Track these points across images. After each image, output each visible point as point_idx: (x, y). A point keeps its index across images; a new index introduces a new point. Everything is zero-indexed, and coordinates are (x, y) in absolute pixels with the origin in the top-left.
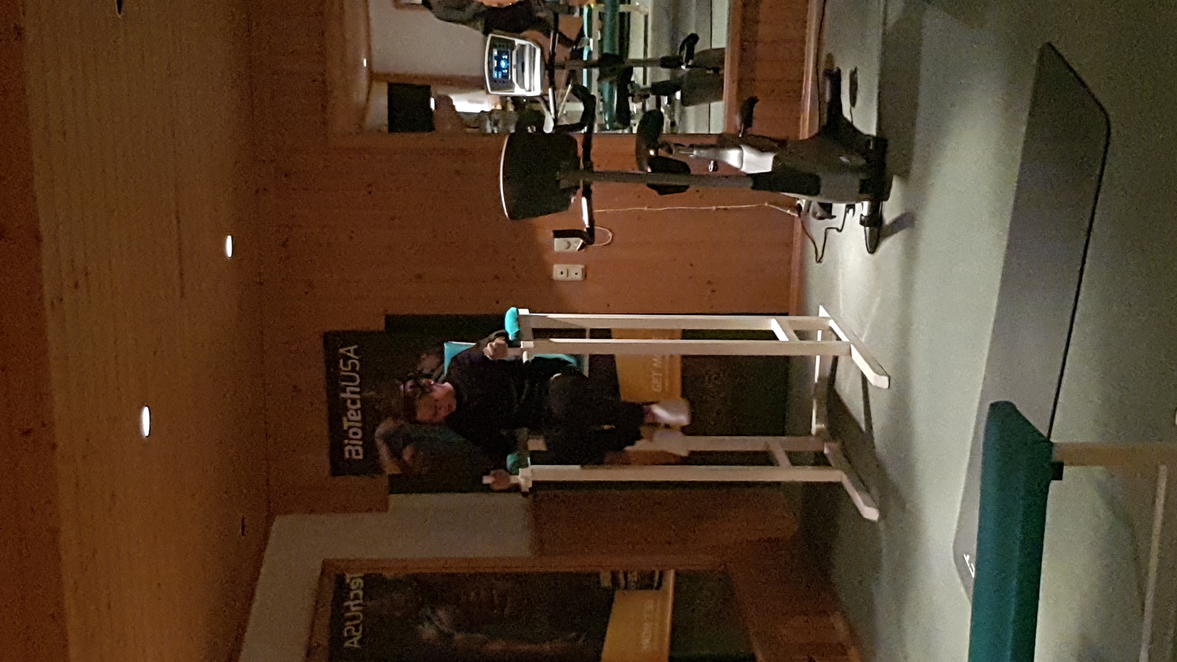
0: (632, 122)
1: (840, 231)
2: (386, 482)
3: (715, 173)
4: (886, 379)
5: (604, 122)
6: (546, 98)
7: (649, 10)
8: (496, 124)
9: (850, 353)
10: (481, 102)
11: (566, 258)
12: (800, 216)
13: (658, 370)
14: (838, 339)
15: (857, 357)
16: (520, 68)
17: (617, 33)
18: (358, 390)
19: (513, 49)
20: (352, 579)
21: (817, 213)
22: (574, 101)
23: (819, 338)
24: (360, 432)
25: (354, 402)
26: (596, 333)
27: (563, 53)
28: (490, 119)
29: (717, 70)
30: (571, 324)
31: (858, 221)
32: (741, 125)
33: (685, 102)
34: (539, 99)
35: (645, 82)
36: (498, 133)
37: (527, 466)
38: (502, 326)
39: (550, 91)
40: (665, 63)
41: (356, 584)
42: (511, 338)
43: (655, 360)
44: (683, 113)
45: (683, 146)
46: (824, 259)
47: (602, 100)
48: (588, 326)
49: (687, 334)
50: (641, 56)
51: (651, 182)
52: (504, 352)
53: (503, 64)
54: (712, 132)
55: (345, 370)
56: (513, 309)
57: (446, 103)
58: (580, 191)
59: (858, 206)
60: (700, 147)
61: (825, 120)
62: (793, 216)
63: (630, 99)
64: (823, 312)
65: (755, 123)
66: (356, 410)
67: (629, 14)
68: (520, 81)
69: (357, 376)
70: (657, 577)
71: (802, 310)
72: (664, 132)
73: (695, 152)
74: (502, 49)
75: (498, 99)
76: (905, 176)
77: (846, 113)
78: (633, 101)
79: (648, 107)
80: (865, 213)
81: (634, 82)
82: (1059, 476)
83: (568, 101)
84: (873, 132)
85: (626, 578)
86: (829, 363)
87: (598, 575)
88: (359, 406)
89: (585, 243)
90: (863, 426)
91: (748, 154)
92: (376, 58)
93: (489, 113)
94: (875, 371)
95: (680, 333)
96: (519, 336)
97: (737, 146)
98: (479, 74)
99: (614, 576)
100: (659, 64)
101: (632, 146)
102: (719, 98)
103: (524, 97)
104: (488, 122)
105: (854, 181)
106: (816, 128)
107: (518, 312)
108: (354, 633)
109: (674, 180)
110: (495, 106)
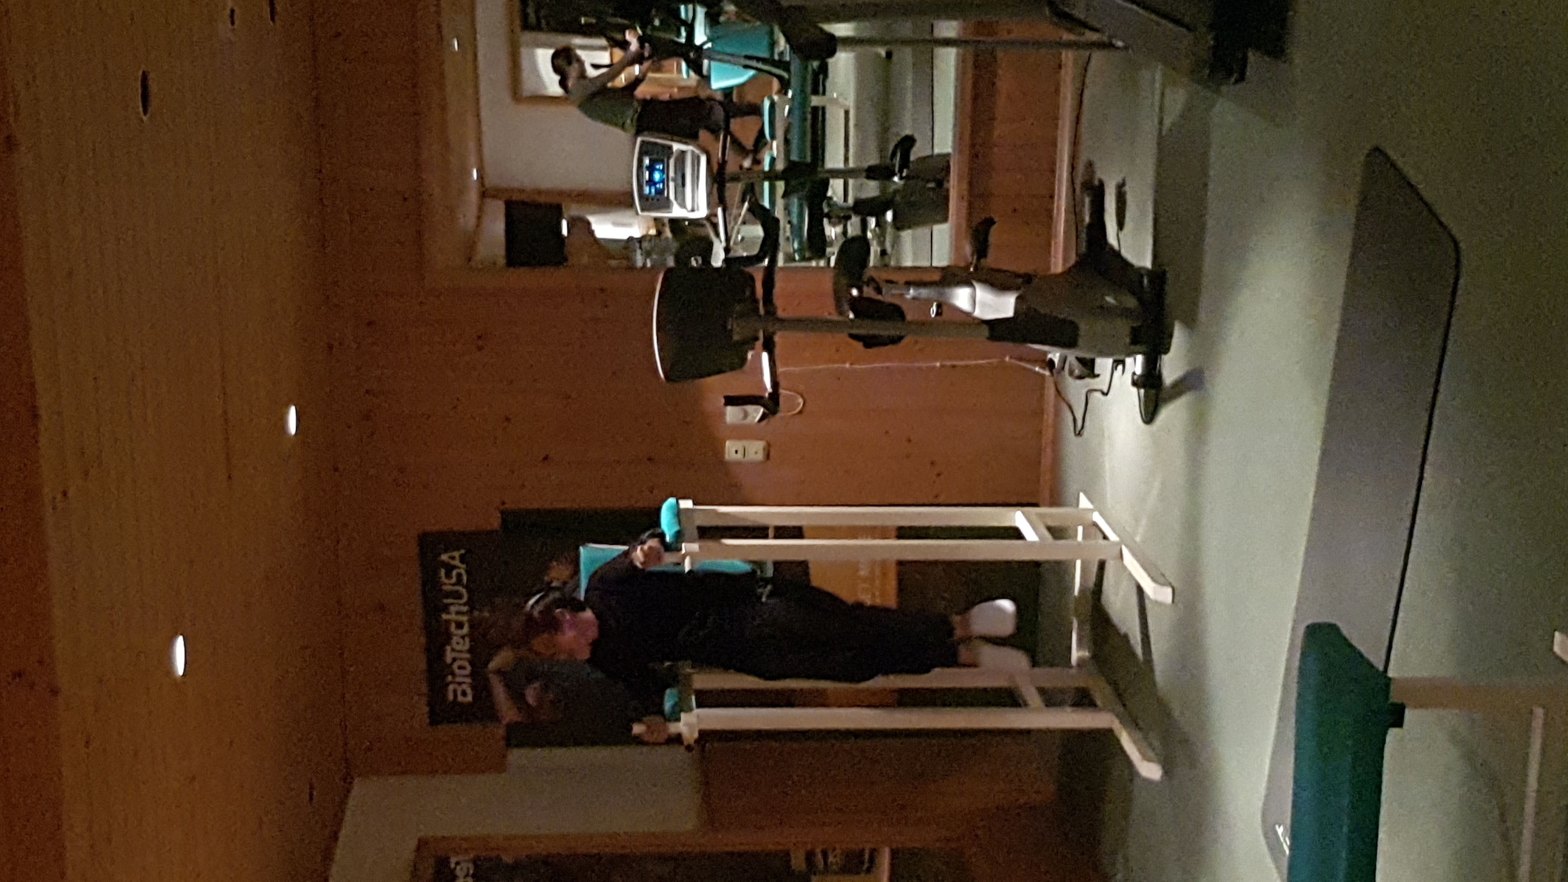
0: (828, 250)
1: (1105, 394)
3: (938, 318)
4: (1169, 590)
5: (792, 251)
6: (714, 219)
7: (850, 103)
8: (648, 254)
9: (1121, 557)
10: (629, 225)
12: (1052, 375)
13: (865, 580)
14: (1105, 537)
15: (1129, 561)
16: (680, 182)
17: (809, 137)
18: (465, 609)
19: (669, 158)
20: (457, 863)
21: (1074, 370)
22: (753, 223)
23: (1080, 537)
24: (467, 665)
25: (460, 625)
26: (782, 532)
27: (736, 161)
28: (641, 248)
29: (940, 183)
30: (749, 520)
31: (1129, 381)
32: (972, 255)
33: (899, 224)
34: (705, 222)
35: (845, 199)
36: (653, 267)
37: (690, 710)
38: (658, 524)
39: (720, 211)
40: (871, 173)
41: (463, 870)
42: (668, 539)
43: (862, 566)
44: (896, 242)
45: (896, 283)
46: (1086, 433)
47: (789, 222)
48: (772, 523)
49: (904, 533)
50: (841, 165)
51: (855, 331)
52: (659, 558)
53: (657, 176)
54: (935, 264)
55: (448, 584)
56: (671, 501)
57: (582, 226)
58: (759, 344)
59: (1129, 361)
60: (919, 284)
61: (1083, 249)
62: (1043, 376)
63: (825, 221)
64: (1084, 502)
65: (992, 253)
66: (463, 637)
67: (823, 108)
68: (679, 199)
69: (464, 591)
70: (867, 856)
71: (1056, 501)
72: (871, 264)
73: (912, 291)
74: (655, 156)
75: (652, 223)
76: (1190, 322)
77: (1112, 239)
78: (830, 224)
79: (850, 232)
80: (1139, 371)
81: (831, 198)
82: (1399, 723)
83: (744, 223)
84: (1148, 263)
85: (825, 861)
86: (1095, 569)
87: (787, 854)
88: (466, 630)
89: (766, 411)
90: (1139, 650)
91: (983, 293)
92: (489, 170)
93: (640, 240)
94: (1154, 580)
95: (894, 533)
96: (679, 536)
97: (968, 283)
98: (626, 187)
99: (810, 857)
100: (864, 174)
101: (827, 283)
102: (945, 220)
103: (684, 220)
104: (639, 252)
105: (1123, 328)
106: (1072, 259)
107: (678, 504)
109: (885, 329)
110: (647, 231)
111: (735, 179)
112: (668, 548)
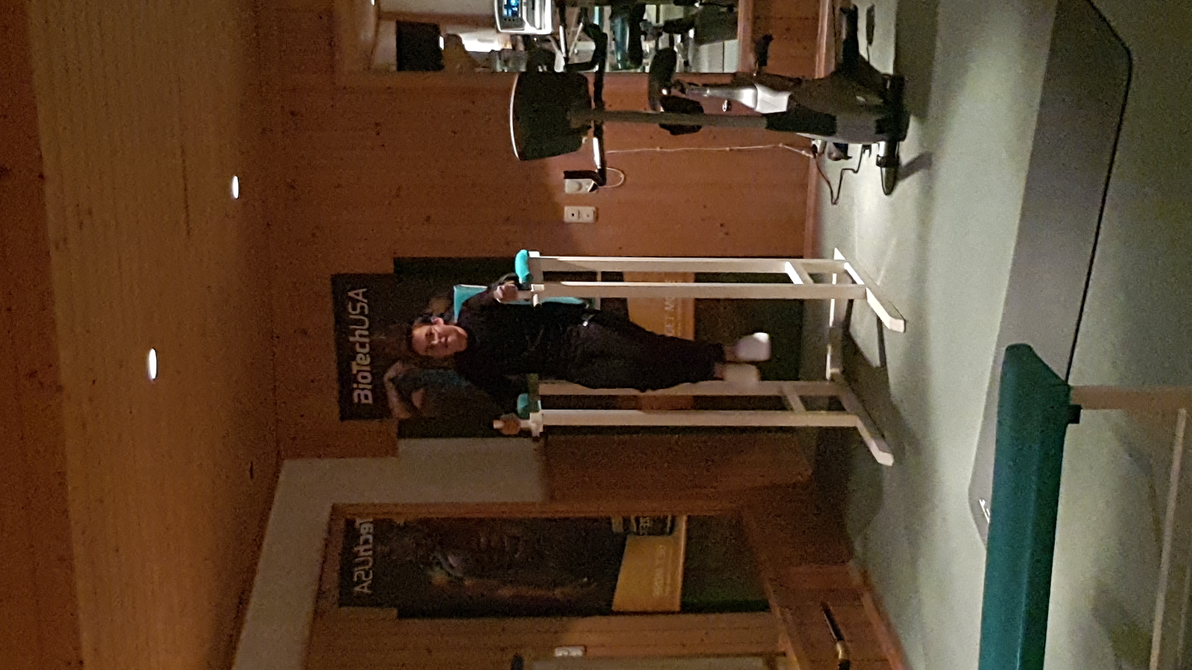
0: (644, 61)
2: (393, 426)
3: (729, 112)
4: (902, 322)
5: (616, 61)
6: (557, 37)
8: (506, 62)
9: (865, 297)
10: (491, 41)
11: (577, 200)
12: (815, 157)
13: (670, 313)
14: (854, 282)
15: (872, 300)
16: (531, 6)
18: (366, 333)
20: (361, 524)
21: (832, 153)
22: (586, 40)
23: (834, 282)
24: (368, 375)
25: (363, 345)
26: (607, 276)
28: (500, 59)
29: (731, 8)
30: (581, 267)
31: (874, 162)
32: (755, 64)
33: (699, 40)
34: (550, 38)
35: (658, 20)
36: (508, 72)
37: (537, 411)
38: (513, 270)
39: (561, 29)
40: (678, 0)
41: (366, 529)
42: (521, 281)
43: (668, 303)
44: (697, 51)
45: (697, 85)
46: (840, 200)
47: (614, 39)
48: (600, 269)
49: (700, 277)
51: (664, 122)
52: (514, 295)
53: (513, 2)
54: (726, 71)
55: (354, 315)
56: (523, 252)
57: (455, 41)
58: (591, 131)
59: (874, 146)
60: (714, 86)
61: (841, 60)
62: (809, 157)
63: (643, 37)
64: (838, 255)
65: (769, 62)
66: (365, 354)
68: (530, 18)
69: (366, 319)
70: (669, 522)
71: (817, 254)
72: (677, 71)
73: (708, 92)
75: (508, 37)
76: (922, 117)
77: (863, 52)
78: (645, 40)
79: (661, 46)
80: (882, 154)
81: (646, 20)
82: (1076, 420)
83: (579, 40)
84: (890, 71)
85: (638, 525)
86: (845, 306)
87: (610, 519)
88: (367, 350)
89: (597, 184)
90: (878, 369)
91: (762, 93)
93: (500, 53)
94: (890, 314)
95: (693, 276)
96: (529, 279)
97: (752, 85)
98: (489, 12)
99: (626, 521)
100: (672, 1)
101: (644, 85)
102: (733, 36)
103: (535, 36)
104: (498, 62)
105: (871, 120)
106: (832, 68)
107: (528, 255)
108: (364, 578)
109: (686, 120)
110: (506, 45)
111: (573, 4)
112: (520, 287)
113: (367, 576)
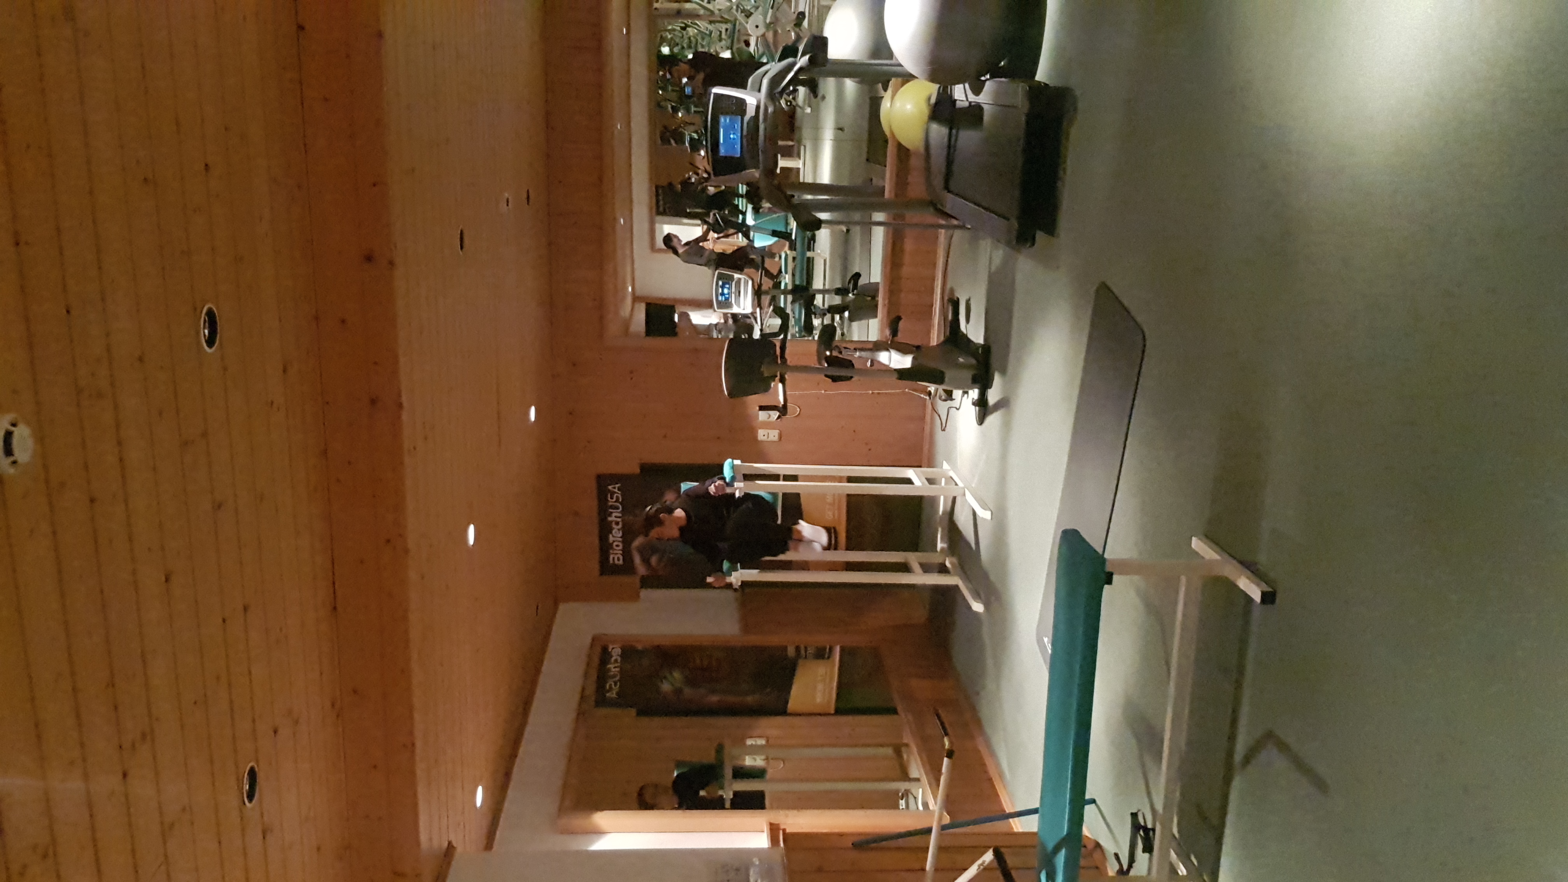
0: (814, 332)
1: (958, 409)
2: (637, 580)
3: (871, 368)
4: (988, 512)
5: (795, 332)
6: (755, 315)
7: (827, 255)
8: (720, 332)
9: (964, 495)
11: (767, 425)
12: (930, 398)
13: (830, 504)
14: (956, 484)
15: (968, 496)
16: (737, 294)
17: (805, 272)
18: (620, 515)
19: (732, 282)
20: (613, 648)
21: (942, 396)
22: (775, 317)
23: (943, 484)
24: (620, 544)
25: (617, 523)
26: (787, 478)
27: (767, 283)
28: (716, 330)
29: (873, 298)
30: (770, 472)
31: (971, 403)
32: (890, 336)
33: (851, 319)
34: (750, 315)
35: (823, 305)
36: (721, 338)
38: (721, 472)
39: (758, 310)
40: (837, 292)
41: (616, 652)
42: (727, 480)
43: (828, 497)
44: (850, 326)
45: (850, 349)
46: (947, 429)
47: (794, 317)
48: (782, 473)
49: (850, 480)
50: (821, 287)
51: (827, 373)
52: (724, 489)
53: (726, 291)
54: (870, 340)
55: (612, 502)
56: (729, 460)
57: (685, 316)
58: (777, 379)
59: (970, 392)
60: (861, 350)
61: (948, 333)
62: (926, 399)
63: (813, 316)
64: (946, 466)
65: (899, 334)
66: (619, 530)
67: (813, 258)
68: (737, 303)
69: (620, 506)
70: (828, 650)
71: (930, 465)
72: (837, 339)
73: (858, 353)
74: (725, 281)
75: (722, 315)
76: (1003, 372)
77: (963, 329)
78: (815, 318)
79: (826, 322)
80: (976, 397)
81: (816, 305)
83: (770, 317)
84: (982, 341)
85: (806, 652)
86: (950, 501)
87: (786, 647)
88: (620, 526)
89: (781, 415)
90: (973, 545)
91: (894, 355)
92: (637, 286)
93: (716, 325)
94: (981, 507)
95: (845, 480)
97: (887, 349)
98: (709, 297)
99: (798, 649)
100: (834, 293)
101: (814, 347)
102: (876, 317)
104: (715, 331)
105: (968, 375)
106: (942, 338)
107: (733, 462)
108: (613, 686)
109: (843, 372)
110: (720, 320)
111: (766, 293)
113: (615, 685)
